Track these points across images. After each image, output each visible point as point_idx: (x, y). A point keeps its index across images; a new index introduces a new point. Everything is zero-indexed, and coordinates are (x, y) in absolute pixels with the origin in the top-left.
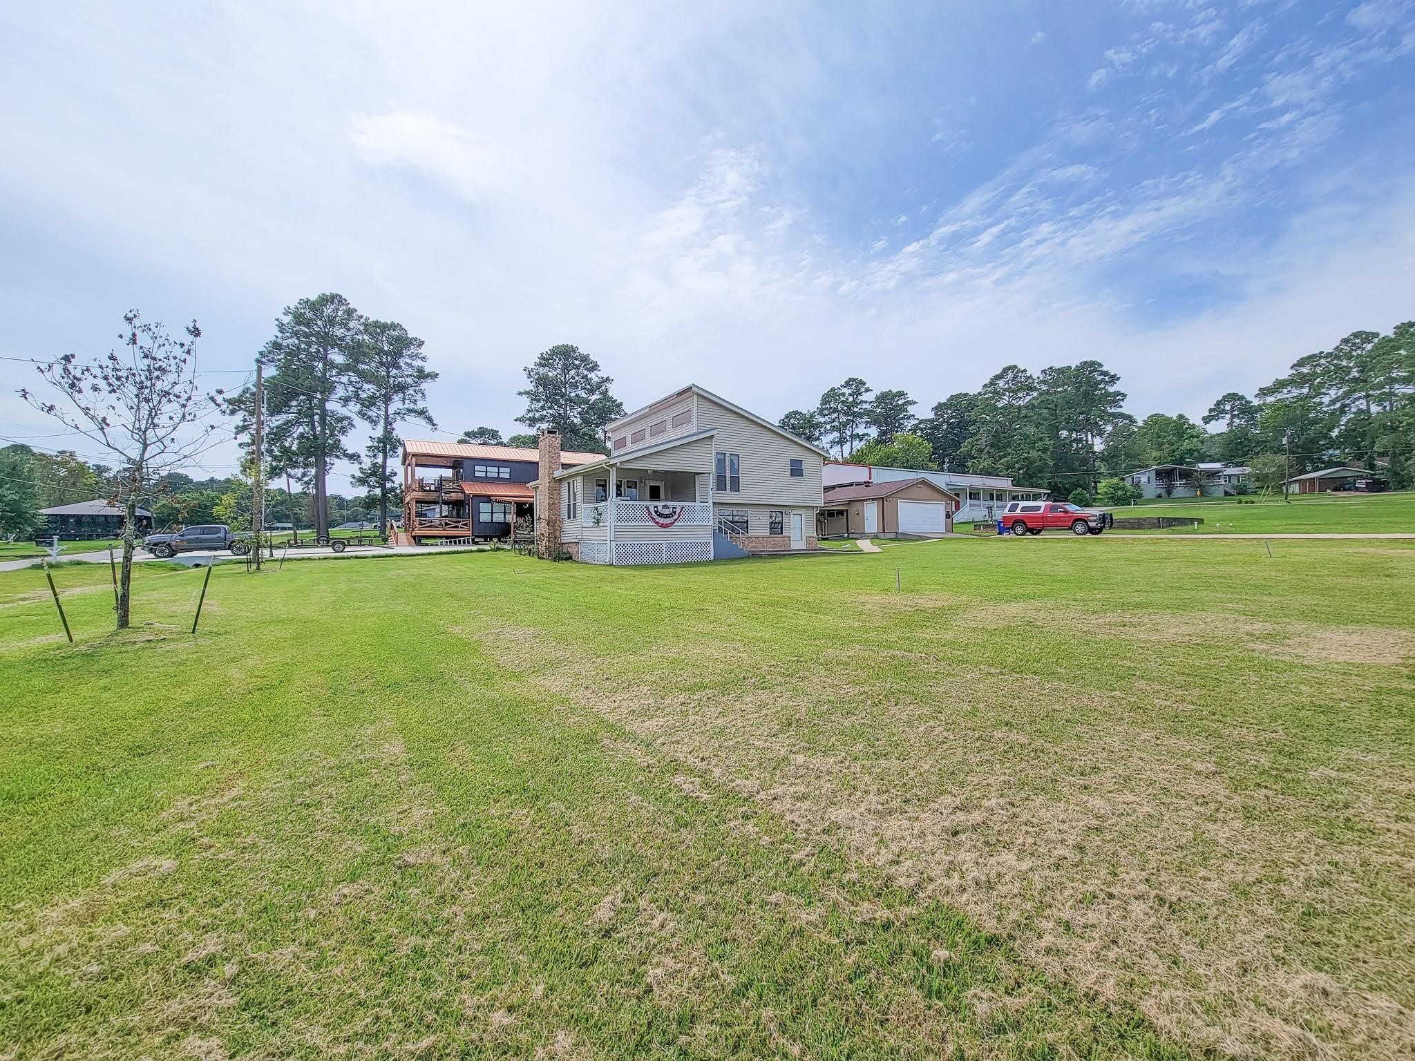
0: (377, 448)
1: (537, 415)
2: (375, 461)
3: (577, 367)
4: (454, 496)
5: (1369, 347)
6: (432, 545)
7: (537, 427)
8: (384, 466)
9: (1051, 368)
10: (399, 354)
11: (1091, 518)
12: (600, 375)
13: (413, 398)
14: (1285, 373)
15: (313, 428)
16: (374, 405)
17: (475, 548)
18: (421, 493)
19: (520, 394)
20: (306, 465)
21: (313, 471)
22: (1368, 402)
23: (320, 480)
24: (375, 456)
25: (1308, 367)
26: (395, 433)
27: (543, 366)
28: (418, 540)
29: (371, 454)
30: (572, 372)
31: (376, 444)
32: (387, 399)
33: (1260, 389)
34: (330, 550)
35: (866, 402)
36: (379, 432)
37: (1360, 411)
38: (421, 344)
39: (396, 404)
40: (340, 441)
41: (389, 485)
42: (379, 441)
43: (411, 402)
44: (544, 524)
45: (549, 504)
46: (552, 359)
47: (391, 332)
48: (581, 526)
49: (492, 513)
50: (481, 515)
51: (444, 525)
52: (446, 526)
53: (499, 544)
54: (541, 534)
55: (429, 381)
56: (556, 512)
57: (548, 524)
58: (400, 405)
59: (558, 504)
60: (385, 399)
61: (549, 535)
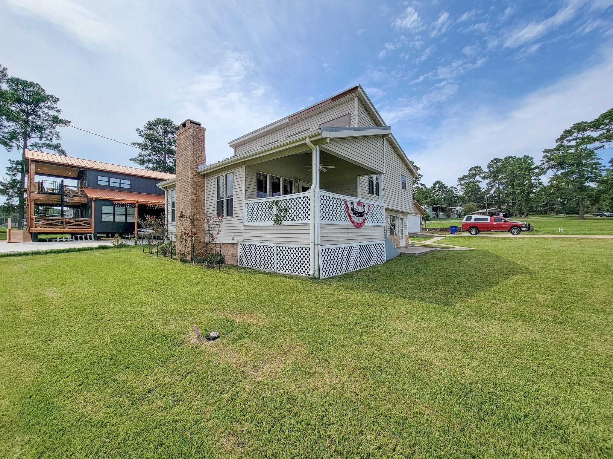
0: (17, 169)
1: (146, 159)
2: (14, 178)
4: (76, 199)
5: (499, 164)
6: (50, 241)
7: (145, 165)
8: (22, 182)
10: (37, 105)
11: (523, 225)
13: (49, 137)
17: (95, 244)
18: (40, 196)
19: (134, 144)
24: (14, 175)
25: (474, 171)
27: (150, 129)
28: (35, 237)
29: (10, 172)
30: (170, 135)
31: (14, 166)
32: (27, 136)
38: (56, 100)
39: (34, 138)
42: (18, 163)
43: (47, 139)
44: (187, 222)
45: (192, 200)
46: (156, 126)
47: (31, 89)
48: (242, 224)
49: (114, 214)
50: (104, 216)
51: (64, 223)
52: (66, 224)
53: (122, 241)
54: (185, 233)
55: (62, 126)
56: (201, 210)
57: (192, 222)
58: (38, 140)
59: (203, 201)
60: (25, 135)
61: (195, 234)
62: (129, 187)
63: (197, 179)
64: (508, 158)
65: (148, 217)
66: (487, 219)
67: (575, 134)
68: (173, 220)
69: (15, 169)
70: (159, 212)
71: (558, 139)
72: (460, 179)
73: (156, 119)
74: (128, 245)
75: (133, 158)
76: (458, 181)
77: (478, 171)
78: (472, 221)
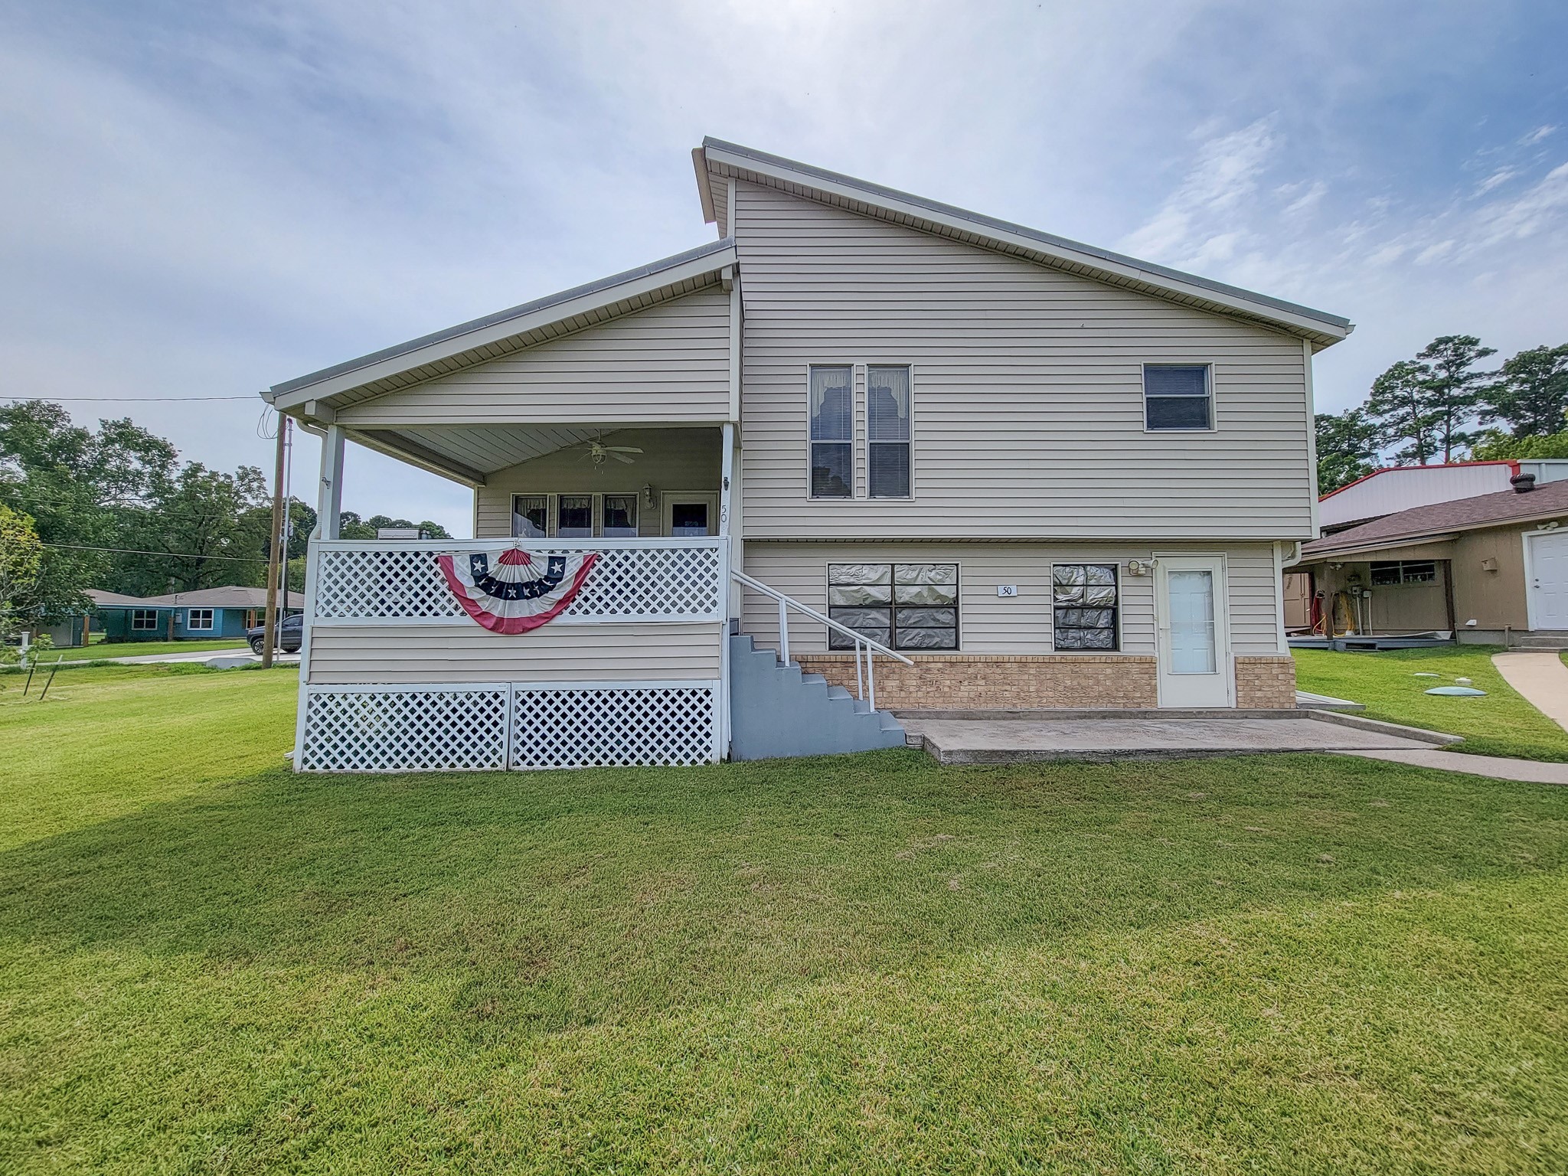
35: (1479, 375)
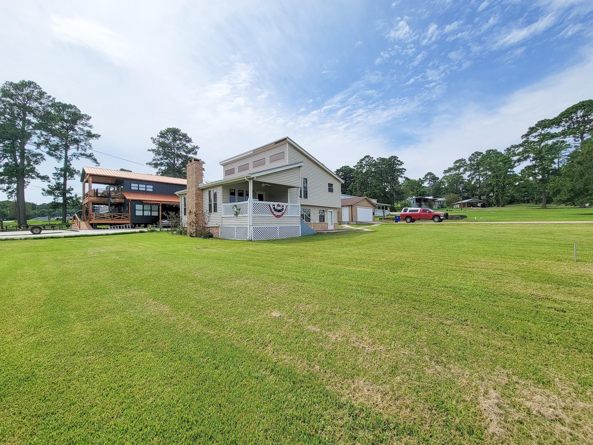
0: (60, 174)
1: (159, 162)
2: (59, 181)
3: (180, 140)
4: (118, 200)
5: (480, 157)
6: (104, 229)
7: (159, 168)
8: (65, 184)
9: (380, 158)
10: (75, 122)
11: (441, 215)
12: (193, 144)
13: (84, 148)
14: (452, 166)
15: (15, 160)
16: (58, 150)
18: (95, 198)
19: (149, 150)
20: (10, 183)
21: (15, 186)
22: (479, 177)
23: (20, 192)
24: (58, 179)
25: (459, 163)
26: (71, 167)
27: (162, 137)
28: (94, 226)
29: (56, 177)
30: (178, 142)
31: (59, 172)
33: (444, 171)
34: (29, 232)
36: (61, 165)
37: (477, 180)
38: (89, 118)
39: (72, 150)
40: (35, 168)
41: (68, 195)
42: (62, 170)
43: (82, 150)
44: (193, 216)
45: (196, 203)
46: (167, 134)
47: (70, 110)
48: (221, 217)
49: (143, 210)
50: (136, 212)
51: (112, 217)
52: (113, 217)
53: (152, 229)
54: (192, 222)
55: (94, 139)
56: (200, 209)
57: (196, 216)
58: (75, 151)
59: (202, 204)
60: (66, 147)
61: (197, 222)
62: (152, 190)
63: (198, 192)
64: (488, 152)
65: (170, 213)
66: (417, 211)
67: (540, 131)
68: (185, 214)
69: (59, 174)
70: (176, 209)
71: (523, 136)
72: (446, 172)
73: (166, 129)
74: (156, 231)
75: (149, 162)
76: (443, 173)
77: (462, 163)
78: (408, 212)
